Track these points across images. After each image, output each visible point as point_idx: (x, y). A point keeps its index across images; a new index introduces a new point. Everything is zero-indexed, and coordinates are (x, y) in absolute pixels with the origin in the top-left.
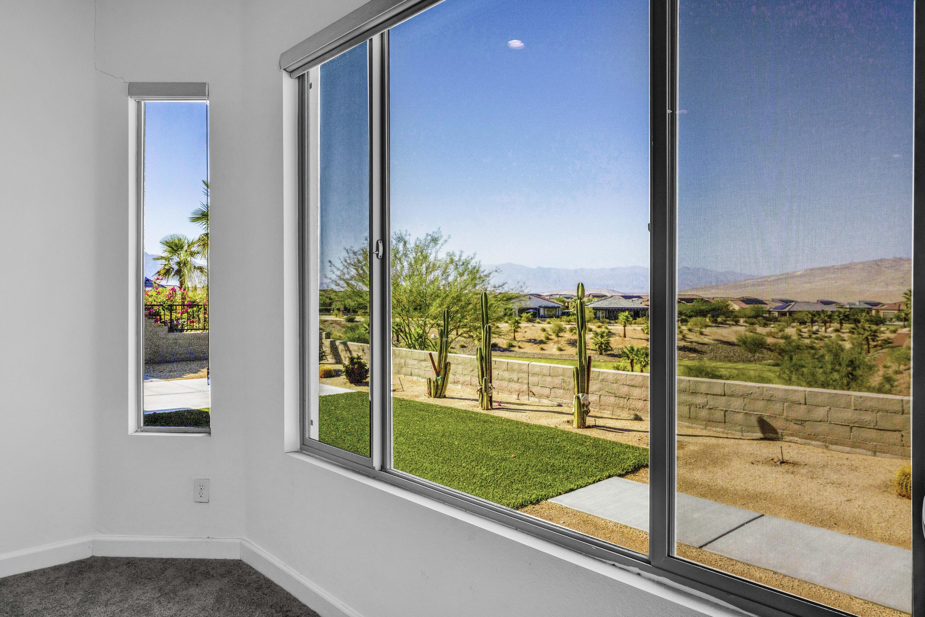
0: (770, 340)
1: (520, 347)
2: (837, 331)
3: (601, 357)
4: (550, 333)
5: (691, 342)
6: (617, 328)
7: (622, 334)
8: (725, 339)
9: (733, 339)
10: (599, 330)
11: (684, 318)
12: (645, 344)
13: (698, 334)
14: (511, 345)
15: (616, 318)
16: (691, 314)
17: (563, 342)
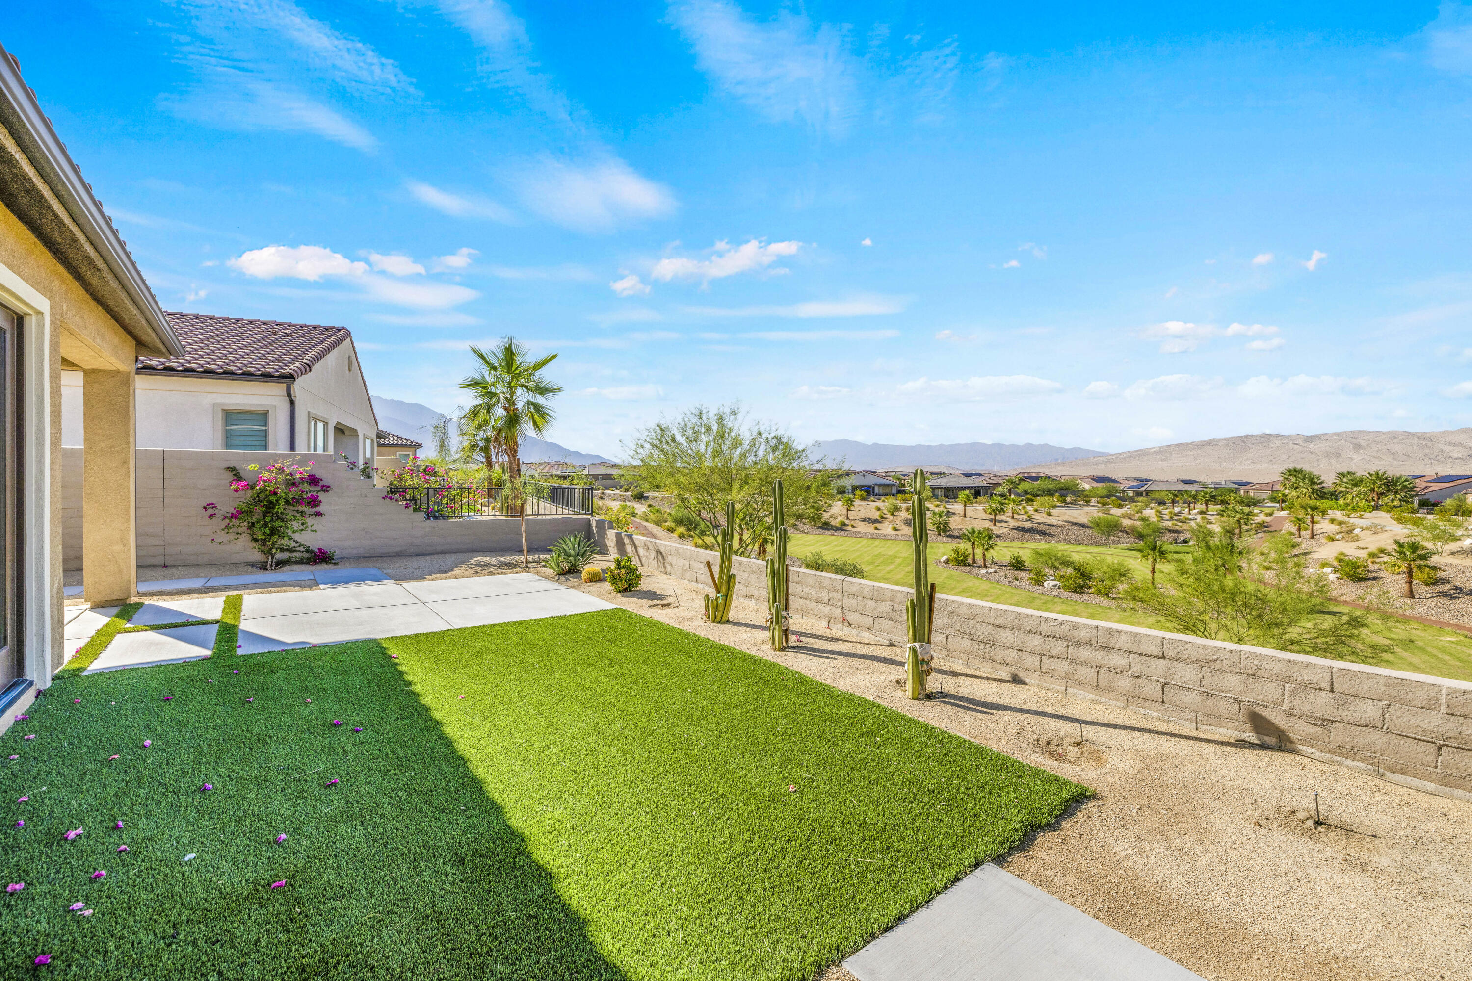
0: (1126, 522)
1: (853, 526)
2: (1202, 512)
3: (939, 538)
4: (885, 512)
5: (1039, 524)
6: (957, 507)
7: (962, 514)
8: (1076, 521)
9: (1085, 520)
10: (937, 510)
11: (1030, 497)
12: (987, 524)
13: (1045, 515)
14: (844, 524)
15: (956, 497)
16: (1038, 493)
17: (898, 521)
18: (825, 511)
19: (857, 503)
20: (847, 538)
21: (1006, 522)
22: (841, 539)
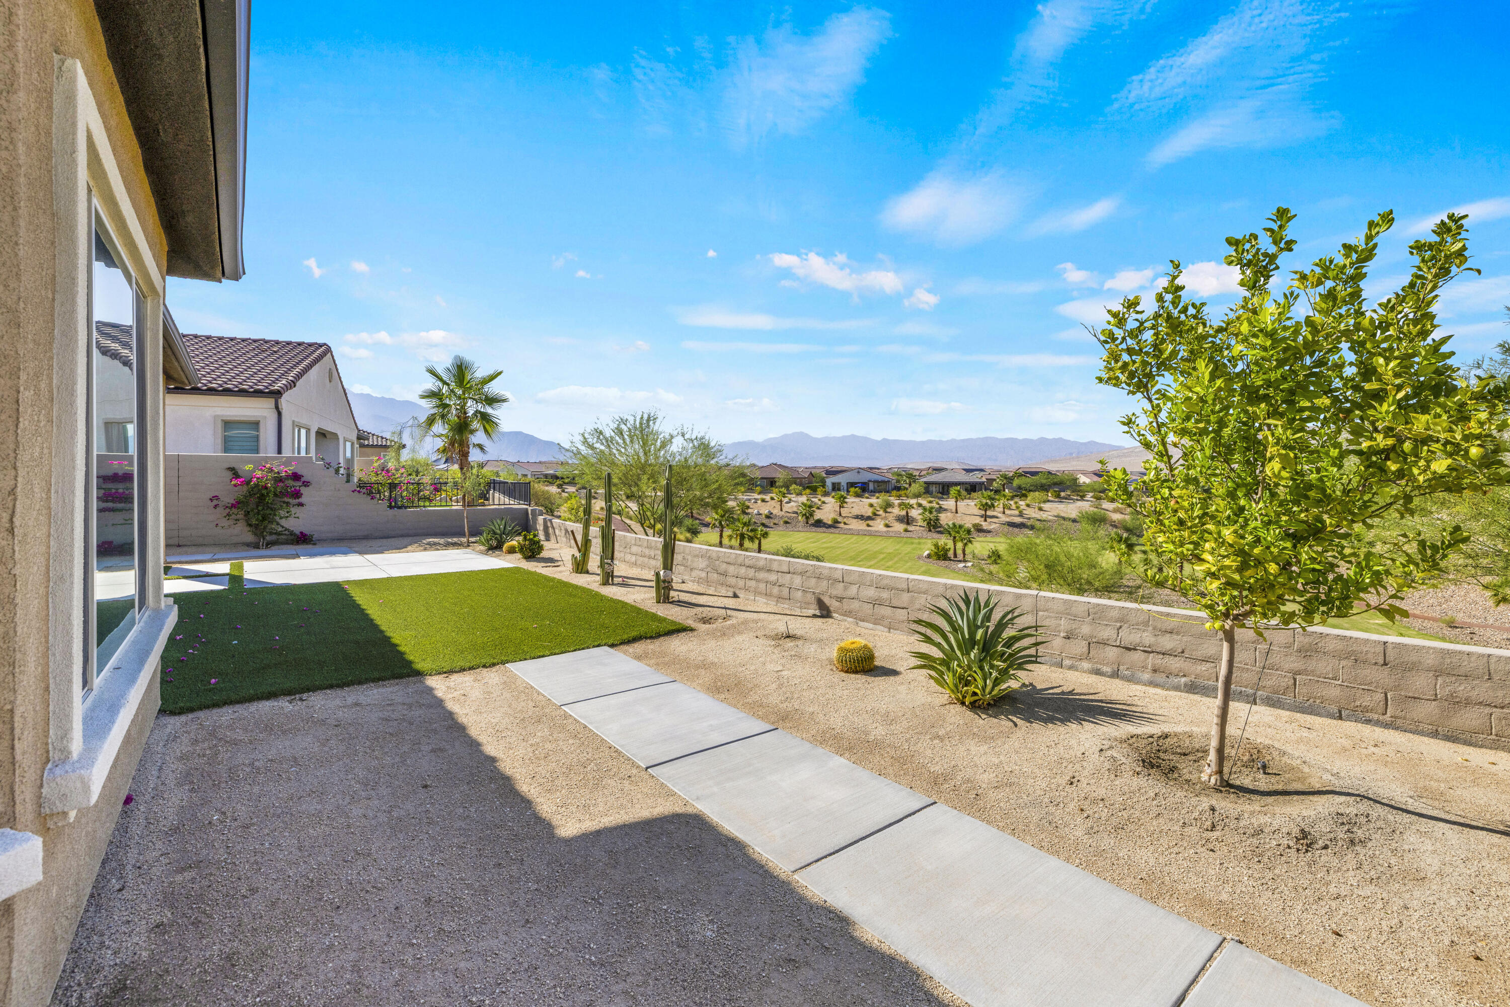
1: (845, 523)
3: (930, 534)
4: (878, 508)
5: (1029, 519)
6: (949, 503)
7: (954, 510)
8: (1067, 516)
9: (1073, 515)
10: (928, 505)
11: (1021, 492)
12: (978, 520)
13: (1036, 509)
14: (836, 521)
15: (948, 493)
16: (1032, 488)
17: (891, 518)
18: (818, 508)
19: (850, 499)
20: (837, 536)
21: (997, 517)
22: (832, 536)
